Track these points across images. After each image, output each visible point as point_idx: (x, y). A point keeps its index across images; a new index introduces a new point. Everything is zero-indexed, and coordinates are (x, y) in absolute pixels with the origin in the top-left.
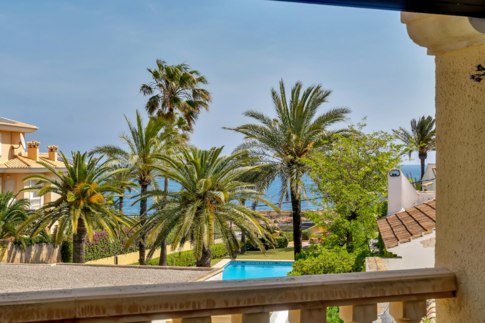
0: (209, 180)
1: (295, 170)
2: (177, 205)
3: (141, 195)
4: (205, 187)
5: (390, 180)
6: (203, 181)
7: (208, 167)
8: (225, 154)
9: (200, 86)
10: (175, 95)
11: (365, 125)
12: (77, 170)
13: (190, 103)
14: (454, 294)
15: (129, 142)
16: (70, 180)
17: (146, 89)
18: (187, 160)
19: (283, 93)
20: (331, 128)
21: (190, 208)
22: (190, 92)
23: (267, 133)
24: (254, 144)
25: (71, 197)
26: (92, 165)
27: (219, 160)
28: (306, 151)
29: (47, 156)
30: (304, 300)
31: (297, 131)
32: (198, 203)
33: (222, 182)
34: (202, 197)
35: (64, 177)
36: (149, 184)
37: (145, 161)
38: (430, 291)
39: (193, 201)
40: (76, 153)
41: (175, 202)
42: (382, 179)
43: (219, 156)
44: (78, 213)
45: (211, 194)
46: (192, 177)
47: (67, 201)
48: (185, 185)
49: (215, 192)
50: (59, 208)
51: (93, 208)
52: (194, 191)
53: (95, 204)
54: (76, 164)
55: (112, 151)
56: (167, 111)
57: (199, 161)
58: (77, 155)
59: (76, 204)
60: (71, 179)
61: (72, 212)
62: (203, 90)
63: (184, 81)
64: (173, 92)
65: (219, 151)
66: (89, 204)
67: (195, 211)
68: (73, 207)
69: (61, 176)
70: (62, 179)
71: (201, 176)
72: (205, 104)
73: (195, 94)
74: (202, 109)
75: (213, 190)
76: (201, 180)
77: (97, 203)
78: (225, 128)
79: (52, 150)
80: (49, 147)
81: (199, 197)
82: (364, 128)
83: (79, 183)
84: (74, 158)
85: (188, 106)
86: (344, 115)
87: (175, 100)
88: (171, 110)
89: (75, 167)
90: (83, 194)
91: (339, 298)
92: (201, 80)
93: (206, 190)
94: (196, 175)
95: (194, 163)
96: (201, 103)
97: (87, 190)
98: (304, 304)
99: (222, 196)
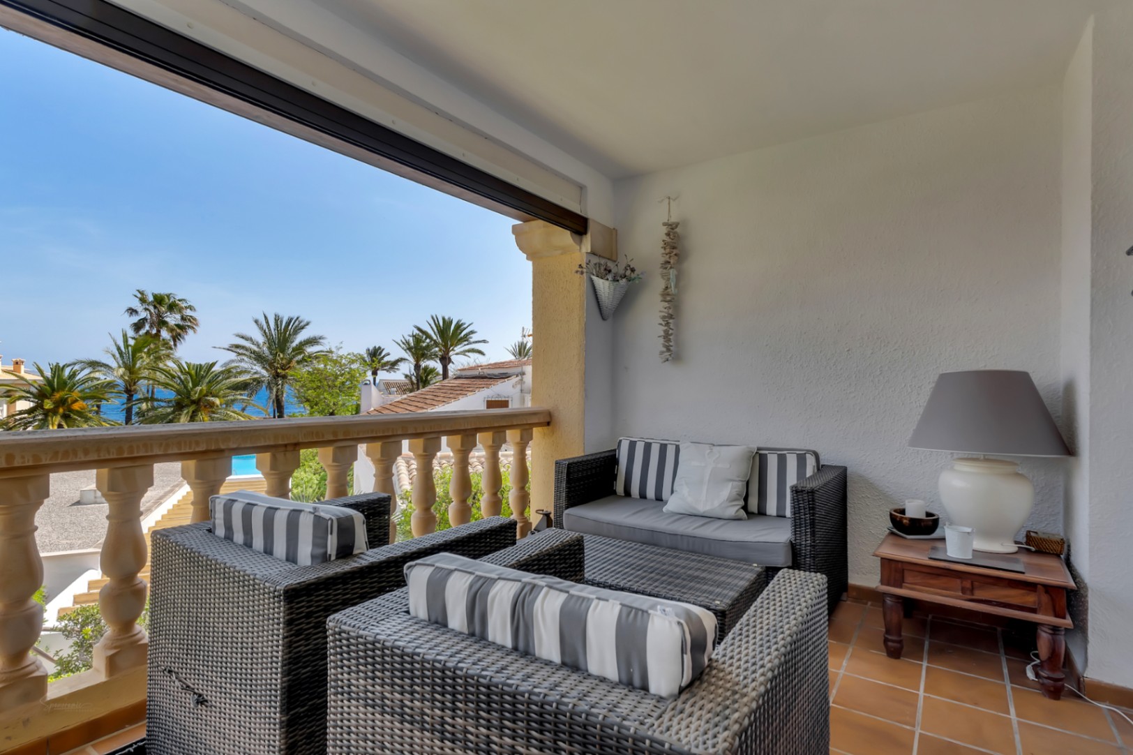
0: (205, 388)
1: (280, 382)
2: (169, 410)
3: (126, 404)
4: (199, 394)
5: (364, 388)
6: (199, 388)
7: (203, 377)
8: (217, 368)
9: (188, 312)
10: (163, 318)
11: (341, 348)
12: (56, 380)
13: (178, 326)
14: (548, 424)
15: (114, 356)
16: (46, 389)
17: (132, 311)
18: (182, 372)
19: (267, 322)
20: (310, 350)
21: (185, 412)
22: (178, 316)
23: (254, 352)
24: (242, 360)
25: (48, 405)
26: (73, 375)
27: (213, 372)
28: (289, 367)
29: (12, 369)
30: (466, 427)
31: (283, 351)
32: (192, 408)
33: (216, 390)
34: (197, 402)
35: (40, 386)
36: (136, 393)
37: (131, 373)
38: (537, 421)
39: (187, 406)
40: (55, 364)
41: (169, 407)
42: (353, 387)
43: (213, 369)
44: (57, 420)
45: (206, 400)
46: (186, 387)
47: (43, 409)
48: (178, 392)
49: (208, 398)
50: (33, 415)
51: (75, 414)
52: (188, 398)
53: (77, 411)
54: (54, 374)
55: (94, 365)
56: (154, 331)
57: (193, 372)
58: (56, 366)
59: (54, 412)
60: (48, 388)
61: (50, 418)
62: (191, 316)
63: (172, 307)
64: (159, 315)
65: (213, 365)
66: (69, 411)
67: (190, 414)
68: (50, 414)
69: (36, 385)
70: (37, 388)
71: (195, 385)
72: (193, 328)
73: (183, 319)
74: (190, 332)
75: (207, 396)
76: (197, 388)
77: (79, 409)
78: (215, 347)
79: (17, 363)
80: (14, 360)
81: (193, 402)
82: (341, 350)
83: (58, 391)
84: (52, 369)
85: (175, 328)
86: (321, 341)
87: (162, 323)
88: (159, 331)
89: (53, 377)
90: (62, 402)
91: (487, 426)
92: (190, 308)
93: (201, 396)
94: (190, 385)
95: (189, 373)
96: (188, 326)
97: (67, 398)
98: (465, 430)
99: (217, 401)
